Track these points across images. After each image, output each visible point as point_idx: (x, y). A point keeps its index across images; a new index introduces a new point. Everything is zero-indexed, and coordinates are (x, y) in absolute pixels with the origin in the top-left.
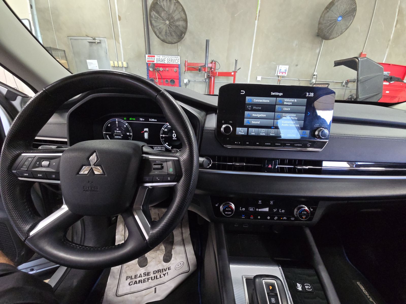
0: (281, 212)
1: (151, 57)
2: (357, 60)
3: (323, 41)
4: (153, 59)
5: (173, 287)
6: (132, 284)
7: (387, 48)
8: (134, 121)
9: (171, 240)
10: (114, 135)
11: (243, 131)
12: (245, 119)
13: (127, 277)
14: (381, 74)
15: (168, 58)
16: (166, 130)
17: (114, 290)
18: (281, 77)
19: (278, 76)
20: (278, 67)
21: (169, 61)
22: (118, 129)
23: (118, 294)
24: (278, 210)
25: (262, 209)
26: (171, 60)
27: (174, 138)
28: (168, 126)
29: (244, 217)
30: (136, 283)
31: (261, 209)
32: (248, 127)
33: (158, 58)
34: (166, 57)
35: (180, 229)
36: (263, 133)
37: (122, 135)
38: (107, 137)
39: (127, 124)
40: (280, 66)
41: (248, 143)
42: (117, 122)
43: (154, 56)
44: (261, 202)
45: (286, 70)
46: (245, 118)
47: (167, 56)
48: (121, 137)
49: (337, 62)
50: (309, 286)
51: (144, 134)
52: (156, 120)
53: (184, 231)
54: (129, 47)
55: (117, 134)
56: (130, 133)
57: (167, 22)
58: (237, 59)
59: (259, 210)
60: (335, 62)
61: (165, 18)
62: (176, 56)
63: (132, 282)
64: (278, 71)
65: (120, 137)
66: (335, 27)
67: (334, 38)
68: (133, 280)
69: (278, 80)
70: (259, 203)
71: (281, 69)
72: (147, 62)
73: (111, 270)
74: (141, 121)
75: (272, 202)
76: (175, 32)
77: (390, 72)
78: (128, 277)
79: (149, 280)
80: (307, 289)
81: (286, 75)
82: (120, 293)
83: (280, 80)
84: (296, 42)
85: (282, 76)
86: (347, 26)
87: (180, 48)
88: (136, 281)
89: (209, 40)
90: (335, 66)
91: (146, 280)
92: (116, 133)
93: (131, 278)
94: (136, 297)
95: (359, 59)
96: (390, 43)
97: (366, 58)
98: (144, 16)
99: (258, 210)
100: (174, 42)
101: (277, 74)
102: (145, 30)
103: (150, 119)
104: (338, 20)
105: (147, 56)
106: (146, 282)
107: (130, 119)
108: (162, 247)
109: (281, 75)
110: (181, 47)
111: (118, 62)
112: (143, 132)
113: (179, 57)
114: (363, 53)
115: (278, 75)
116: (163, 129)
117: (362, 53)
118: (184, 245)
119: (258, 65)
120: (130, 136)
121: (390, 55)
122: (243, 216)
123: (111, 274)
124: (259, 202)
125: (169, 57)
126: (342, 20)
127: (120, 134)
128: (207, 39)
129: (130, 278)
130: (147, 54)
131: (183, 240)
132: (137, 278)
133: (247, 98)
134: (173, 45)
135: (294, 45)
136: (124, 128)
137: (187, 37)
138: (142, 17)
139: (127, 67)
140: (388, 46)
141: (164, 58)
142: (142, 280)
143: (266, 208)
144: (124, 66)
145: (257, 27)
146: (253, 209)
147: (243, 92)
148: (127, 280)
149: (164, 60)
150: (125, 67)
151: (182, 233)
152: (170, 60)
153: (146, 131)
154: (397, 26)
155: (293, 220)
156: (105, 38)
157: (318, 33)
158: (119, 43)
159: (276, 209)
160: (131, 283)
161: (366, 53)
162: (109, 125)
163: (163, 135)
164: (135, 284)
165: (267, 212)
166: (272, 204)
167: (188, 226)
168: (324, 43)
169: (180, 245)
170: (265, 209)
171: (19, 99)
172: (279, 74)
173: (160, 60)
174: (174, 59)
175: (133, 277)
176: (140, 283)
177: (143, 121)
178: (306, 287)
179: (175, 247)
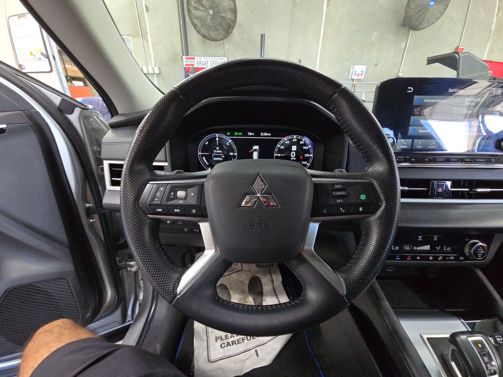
0: (446, 250)
1: (189, 60)
2: (457, 56)
3: (410, 31)
4: (193, 61)
5: (278, 348)
6: (225, 346)
7: (488, 42)
8: (240, 136)
9: (259, 289)
10: (213, 156)
11: (406, 144)
12: (410, 127)
13: (216, 337)
14: (486, 73)
15: (211, 59)
16: (282, 147)
17: (205, 354)
18: (356, 81)
19: (353, 80)
20: (352, 68)
21: (212, 64)
22: (218, 148)
23: (211, 359)
24: (442, 248)
25: (422, 247)
26: (216, 63)
27: (292, 157)
28: (286, 141)
29: (399, 259)
30: (228, 344)
31: (420, 248)
32: (413, 138)
33: (199, 61)
34: (209, 59)
35: (269, 276)
36: (432, 146)
37: (224, 156)
38: (203, 159)
39: (230, 141)
40: (356, 66)
41: (414, 160)
42: (217, 139)
43: (194, 58)
44: (421, 239)
45: (363, 71)
46: (410, 125)
47: (210, 57)
48: (222, 159)
49: (430, 58)
50: (501, 338)
51: (253, 153)
52: (270, 134)
53: (274, 278)
54: (161, 47)
55: (217, 155)
56: (234, 153)
57: (211, 12)
58: (301, 59)
59: (418, 248)
60: (428, 59)
61: (207, 6)
62: (222, 58)
63: (224, 344)
64: (352, 73)
65: (220, 159)
66: (426, 13)
67: (424, 28)
68: (225, 342)
69: (352, 84)
70: (419, 240)
71: (356, 70)
72: (185, 66)
73: (195, 330)
74: (250, 136)
75: (435, 238)
76: (220, 25)
77: (492, 72)
78: (218, 338)
79: (244, 341)
80: (499, 342)
81: (362, 78)
82: (213, 358)
83: (355, 85)
84: (375, 34)
85: (357, 79)
86: (441, 12)
87: (226, 46)
88: (228, 343)
89: (265, 35)
90: (428, 64)
91: (240, 341)
92: (216, 153)
93: (222, 339)
94: (235, 363)
95: (460, 55)
96: (492, 35)
97: (468, 54)
98: (179, 5)
99: (416, 249)
100: (219, 39)
101: (352, 76)
102: (181, 23)
103: (262, 133)
104: (430, 5)
105: (184, 58)
106: (241, 343)
107: (235, 134)
108: (249, 299)
109: (355, 77)
110: (228, 45)
111: (147, 67)
112: (252, 150)
113: (226, 58)
114: (460, 47)
115: (353, 78)
116: (279, 146)
117: (458, 47)
118: (276, 295)
119: (327, 66)
120: (234, 157)
121: (491, 50)
122: (397, 257)
123: (195, 334)
124: (419, 238)
125: (213, 59)
126: (434, 5)
127: (221, 155)
128: (262, 33)
129: (220, 339)
130: (184, 56)
131: (274, 289)
132: (229, 338)
133: (416, 97)
134: (218, 42)
135: (373, 38)
136: (227, 146)
137: (235, 31)
138: (177, 6)
139: (159, 74)
140: (490, 39)
141: (207, 60)
142: (235, 341)
143: (427, 246)
144: (155, 73)
145: (325, 16)
146: (410, 247)
147: (410, 90)
148: (216, 341)
149: (206, 64)
150: (157, 74)
151: (272, 281)
152: (214, 62)
153: (255, 150)
154: (499, 14)
155: (462, 260)
156: (130, 35)
157: (404, 22)
158: (148, 42)
159: (440, 247)
160: (223, 346)
161: (463, 47)
162: (207, 143)
163: (278, 154)
164: (229, 346)
165: (428, 250)
166: (437, 240)
167: (279, 271)
168: (411, 34)
169: (272, 296)
170: (425, 246)
171: (77, 111)
172: (354, 76)
173: (202, 64)
174: (219, 61)
175: (224, 337)
176: (234, 344)
177: (252, 136)
178: (498, 339)
179: (265, 298)
